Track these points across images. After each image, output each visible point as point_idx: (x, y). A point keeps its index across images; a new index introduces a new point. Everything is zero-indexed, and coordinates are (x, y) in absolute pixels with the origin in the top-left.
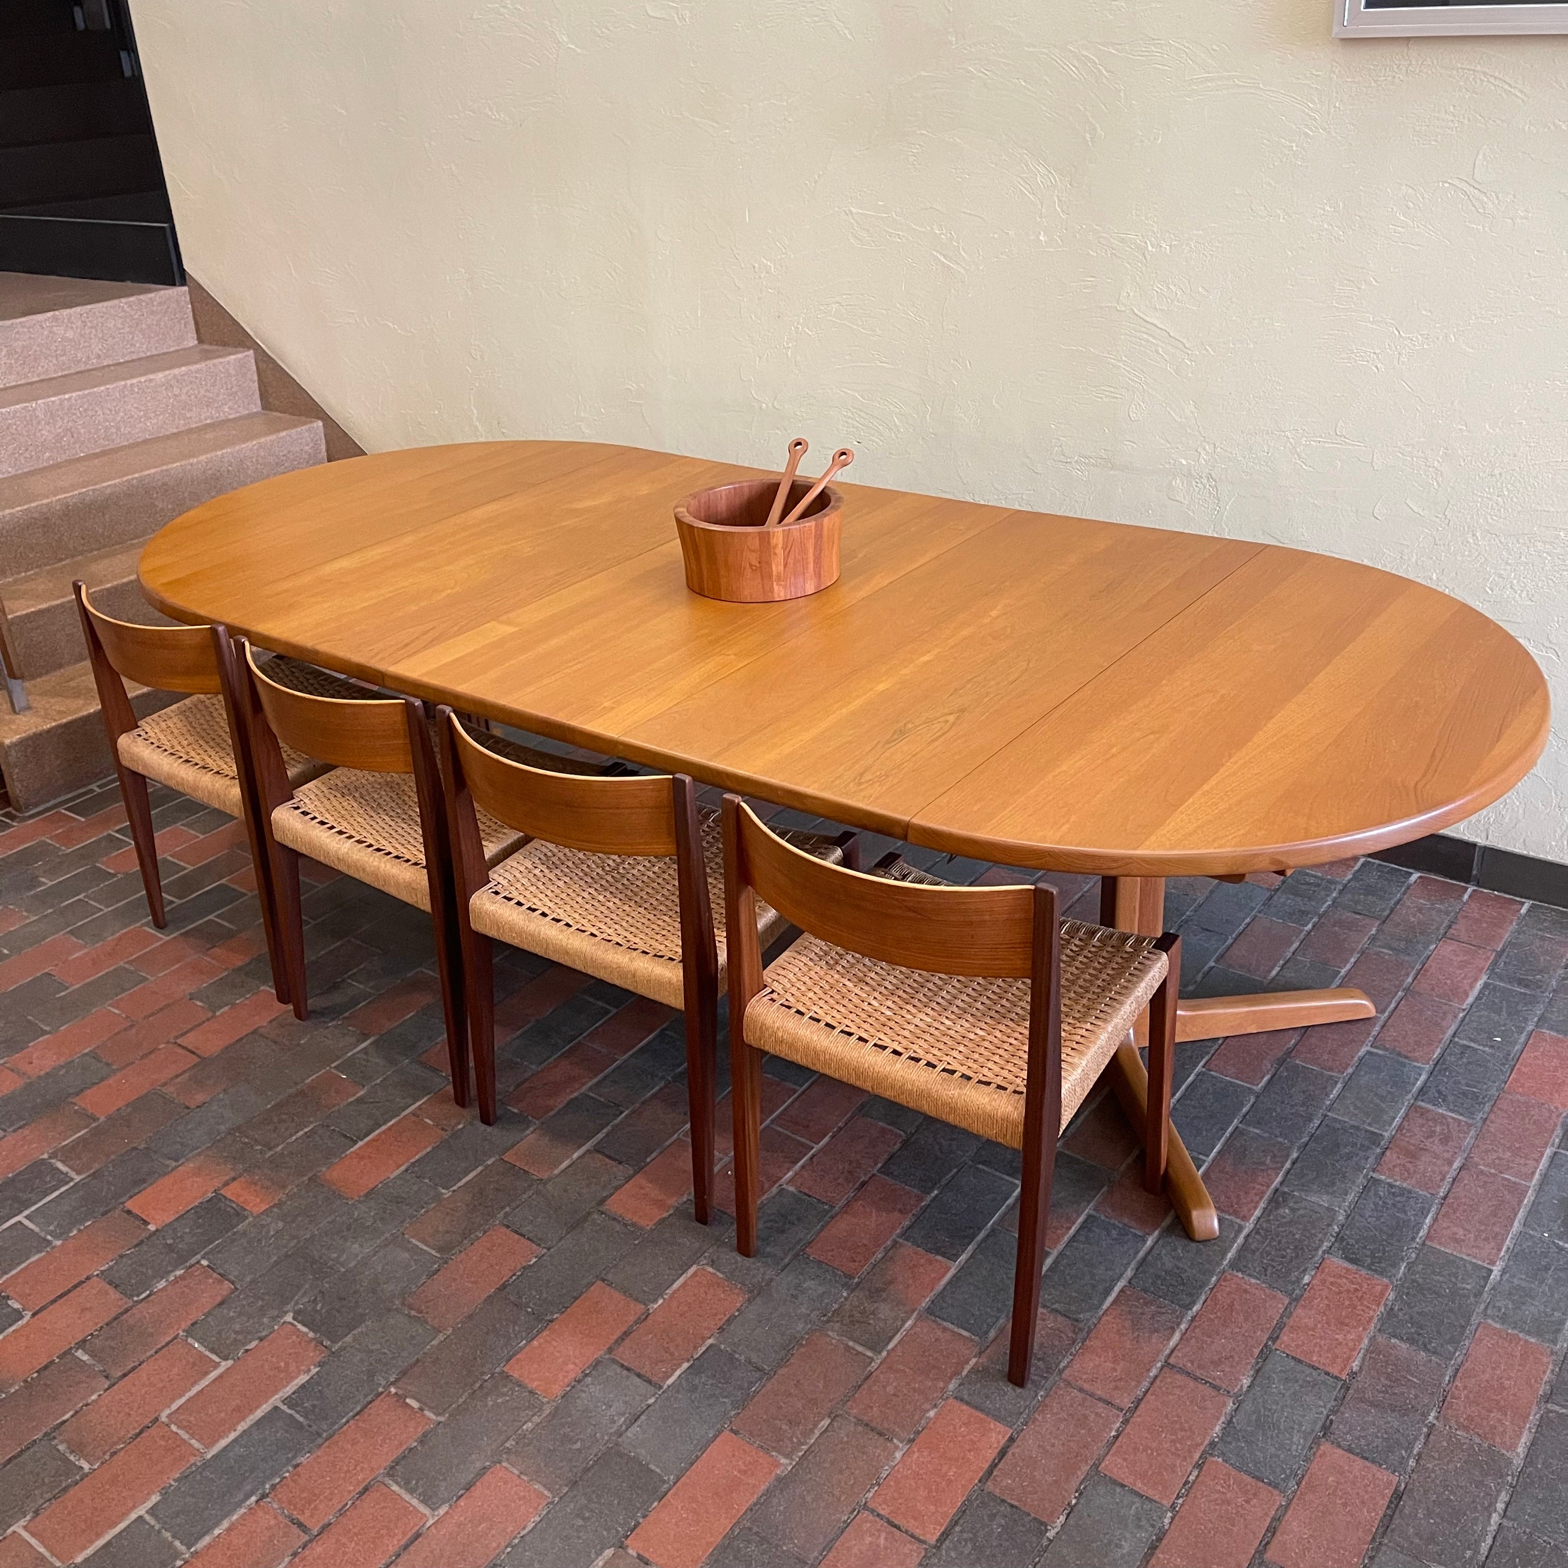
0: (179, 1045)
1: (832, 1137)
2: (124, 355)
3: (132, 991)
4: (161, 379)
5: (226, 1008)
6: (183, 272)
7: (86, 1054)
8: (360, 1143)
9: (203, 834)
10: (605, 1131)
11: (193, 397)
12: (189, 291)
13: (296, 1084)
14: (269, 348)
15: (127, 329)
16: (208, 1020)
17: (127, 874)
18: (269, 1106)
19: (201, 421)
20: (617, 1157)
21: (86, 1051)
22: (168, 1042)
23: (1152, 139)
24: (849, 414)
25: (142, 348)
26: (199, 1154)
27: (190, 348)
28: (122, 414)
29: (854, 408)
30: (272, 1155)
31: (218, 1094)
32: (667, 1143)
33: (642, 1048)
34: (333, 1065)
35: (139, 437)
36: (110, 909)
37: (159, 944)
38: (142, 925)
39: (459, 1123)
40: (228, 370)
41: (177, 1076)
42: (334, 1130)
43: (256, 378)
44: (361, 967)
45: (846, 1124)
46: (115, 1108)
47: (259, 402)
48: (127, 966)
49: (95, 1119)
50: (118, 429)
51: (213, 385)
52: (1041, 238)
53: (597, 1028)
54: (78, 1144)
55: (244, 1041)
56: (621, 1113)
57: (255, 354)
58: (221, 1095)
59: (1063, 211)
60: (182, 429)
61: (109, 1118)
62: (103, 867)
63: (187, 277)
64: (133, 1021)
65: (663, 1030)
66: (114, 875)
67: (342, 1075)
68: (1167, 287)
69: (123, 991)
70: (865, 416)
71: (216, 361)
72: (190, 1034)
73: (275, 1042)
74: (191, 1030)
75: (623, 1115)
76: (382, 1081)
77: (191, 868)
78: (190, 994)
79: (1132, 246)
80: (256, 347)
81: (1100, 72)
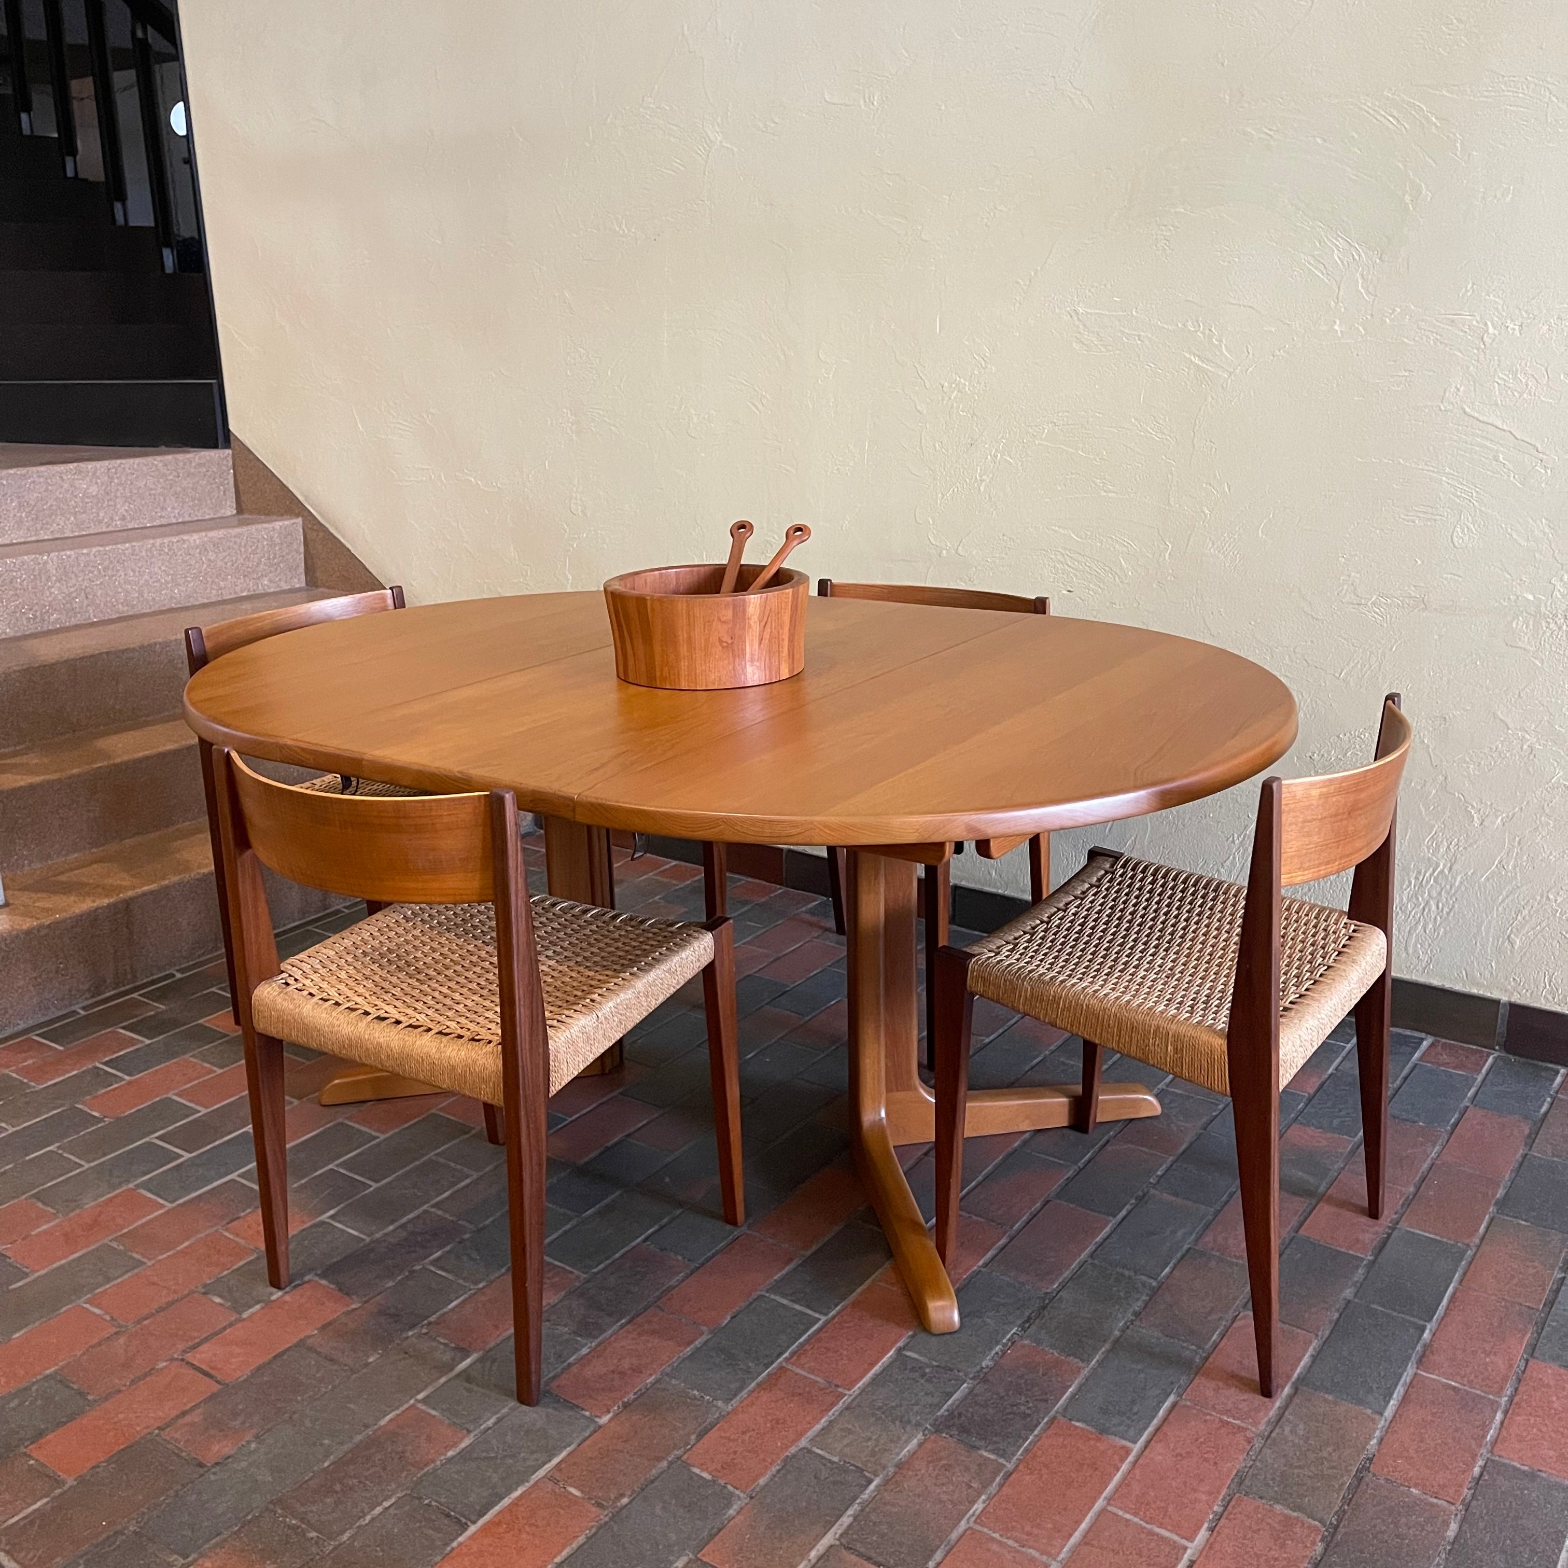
0: (188, 1363)
1: (1212, 1530)
2: (152, 519)
3: (119, 1280)
4: (195, 540)
5: (258, 1307)
6: (227, 432)
7: (50, 1377)
8: (472, 1529)
9: (221, 1067)
10: (850, 1512)
11: (229, 564)
12: (233, 454)
13: (366, 1426)
14: (320, 513)
15: (159, 491)
16: (231, 1325)
17: (118, 1121)
18: (326, 1464)
19: (236, 593)
21: (49, 1372)
22: (172, 1360)
23: (1499, 195)
24: (1059, 557)
25: (173, 513)
26: (220, 1545)
27: (227, 517)
28: (147, 577)
29: (1066, 549)
30: (335, 1548)
31: (249, 1442)
32: (954, 1536)
33: (877, 1376)
34: (419, 1397)
35: (164, 605)
36: (92, 1164)
37: (161, 1212)
38: (138, 1186)
39: (622, 1495)
40: (272, 537)
41: (184, 1414)
42: (429, 1505)
43: (302, 549)
44: (448, 1248)
45: (1226, 1507)
46: (89, 1465)
47: (303, 577)
48: (114, 1244)
49: (59, 1483)
50: (141, 594)
51: (254, 552)
52: (1336, 327)
53: (802, 1345)
54: (32, 1523)
55: (285, 1358)
56: (870, 1482)
57: (304, 522)
58: (253, 1446)
59: (1368, 293)
60: (213, 600)
61: (81, 1480)
62: (86, 1109)
63: (232, 438)
64: (120, 1326)
65: (900, 1350)
66: (100, 1120)
67: (434, 1413)
68: (1515, 378)
69: (108, 1280)
70: (1080, 558)
71: (259, 526)
72: (205, 1347)
73: (332, 1360)
74: (206, 1339)
75: (872, 1487)
76: (495, 1424)
77: (204, 1111)
78: (205, 1286)
79: (1466, 328)
80: (306, 514)
81: (1428, 120)
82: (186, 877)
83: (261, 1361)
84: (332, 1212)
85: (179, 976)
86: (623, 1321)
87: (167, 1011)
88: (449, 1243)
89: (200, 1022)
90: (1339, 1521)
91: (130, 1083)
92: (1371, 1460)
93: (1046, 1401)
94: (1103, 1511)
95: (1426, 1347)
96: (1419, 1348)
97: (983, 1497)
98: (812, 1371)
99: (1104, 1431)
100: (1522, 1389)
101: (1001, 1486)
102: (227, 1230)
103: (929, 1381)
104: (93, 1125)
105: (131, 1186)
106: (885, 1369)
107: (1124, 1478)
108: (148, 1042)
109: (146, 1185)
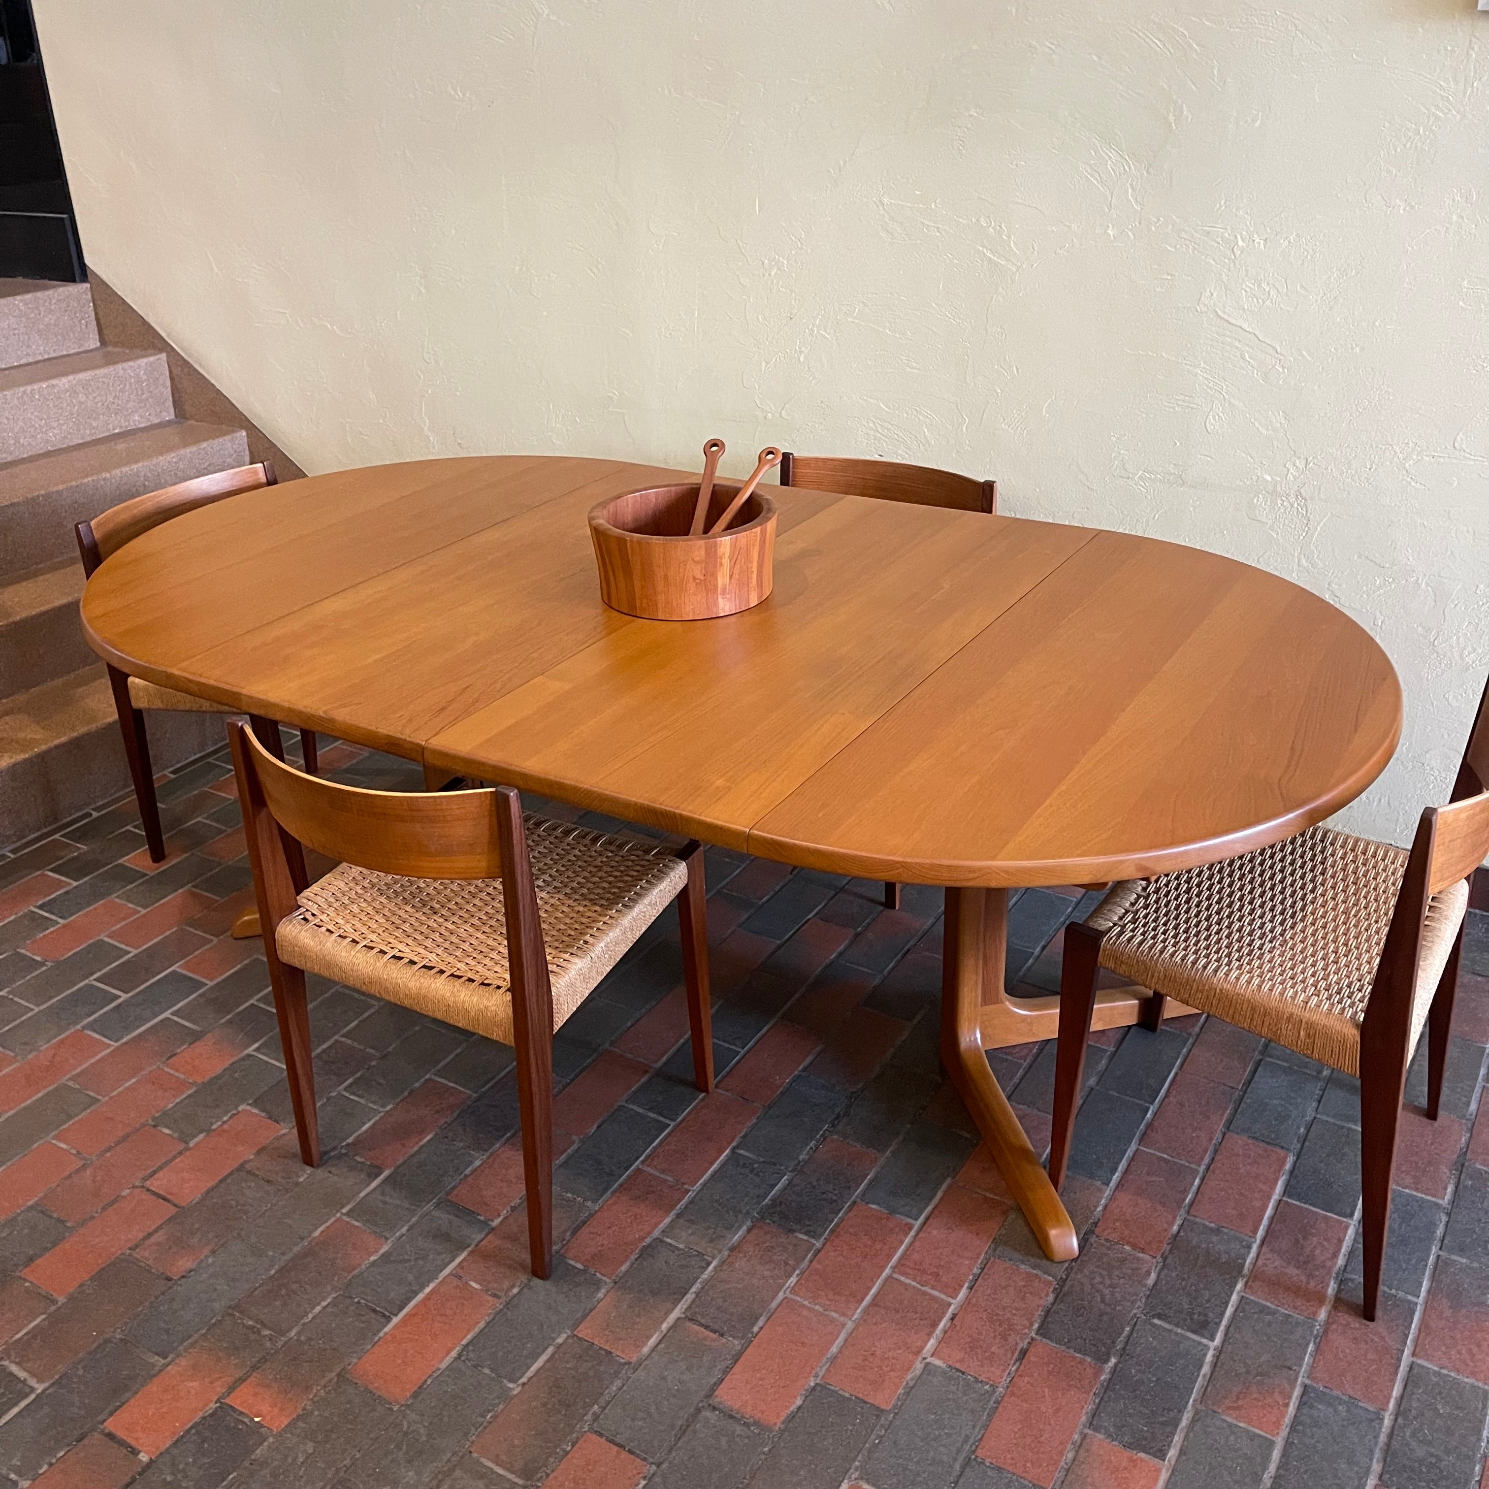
0: (148, 1190)
1: (971, 1288)
2: (19, 358)
3: (80, 1117)
4: (64, 384)
5: (201, 1136)
6: (83, 266)
7: (31, 1208)
8: (395, 1320)
9: (145, 907)
10: (693, 1289)
11: (100, 404)
12: (91, 288)
13: (302, 1239)
14: (183, 350)
15: (23, 330)
16: (180, 1153)
17: (58, 964)
18: (273, 1272)
19: (109, 430)
20: (716, 1327)
21: (30, 1203)
22: (134, 1187)
23: (1249, 121)
24: (871, 425)
25: (40, 350)
26: (192, 1345)
27: (92, 351)
28: (21, 423)
29: (877, 418)
30: (286, 1343)
31: (207, 1257)
32: (774, 1304)
33: (715, 1173)
34: (344, 1211)
35: (41, 449)
36: (42, 1008)
37: (108, 1051)
38: (84, 1028)
39: (513, 1286)
40: (138, 375)
41: (150, 1235)
42: (358, 1303)
43: (168, 383)
44: (359, 1074)
45: (983, 1269)
46: (76, 1284)
47: (172, 410)
48: (71, 1084)
49: (54, 1302)
50: (17, 440)
51: (122, 391)
52: (1109, 232)
53: (655, 1148)
54: (34, 1337)
55: (229, 1181)
56: (709, 1264)
57: (168, 357)
58: (210, 1260)
59: (1137, 202)
60: (88, 439)
61: (71, 1298)
62: (28, 954)
63: (88, 272)
64: (85, 1159)
65: (734, 1148)
66: (42, 964)
67: (357, 1224)
68: (1259, 286)
69: (70, 1117)
70: (890, 426)
71: (125, 365)
72: (160, 1174)
73: (268, 1181)
74: (161, 1168)
75: (711, 1268)
76: (408, 1231)
77: (134, 952)
78: (154, 1119)
79: (1219, 240)
80: (169, 349)
81: (1190, 46)
82: (93, 727)
83: (210, 1184)
84: (256, 1045)
85: (95, 814)
86: (508, 1135)
87: (88, 851)
88: (359, 1070)
89: (121, 861)
90: (1068, 1276)
91: (64, 926)
92: (1096, 1224)
93: (849, 1188)
94: (890, 1277)
95: (1150, 1125)
96: (1142, 1127)
97: (797, 1272)
98: (663, 1171)
99: (893, 1211)
100: (1218, 1158)
101: (811, 1261)
102: (167, 1065)
103: (757, 1175)
104: (36, 969)
105: (79, 1027)
106: (723, 1165)
107: (907, 1250)
108: (75, 884)
109: (91, 1026)
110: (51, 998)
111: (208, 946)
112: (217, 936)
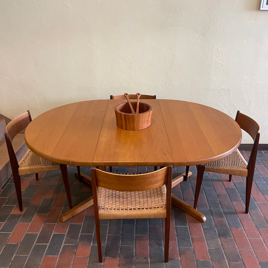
1: (262, 236)
9: (30, 222)
10: (224, 256)
17: (22, 243)
20: (235, 260)
29: (149, 85)
32: (239, 252)
36: (29, 255)
44: (121, 240)
45: (260, 232)
52: (196, 48)
53: (190, 232)
59: (201, 42)
62: (11, 243)
65: (202, 227)
66: (18, 245)
70: (152, 86)
75: (222, 250)
77: (39, 233)
79: (216, 48)
81: (211, 15)
84: (92, 243)
86: (163, 241)
89: (11, 214)
91: (13, 234)
92: (264, 217)
93: (226, 226)
94: (249, 239)
95: (253, 199)
97: (236, 245)
98: (196, 236)
99: (237, 228)
101: (235, 242)
102: (76, 256)
103: (211, 230)
105: (44, 256)
106: (204, 231)
107: (246, 233)
108: (5, 223)
109: (47, 254)
110: (29, 252)
111: (56, 226)
112: (56, 222)
